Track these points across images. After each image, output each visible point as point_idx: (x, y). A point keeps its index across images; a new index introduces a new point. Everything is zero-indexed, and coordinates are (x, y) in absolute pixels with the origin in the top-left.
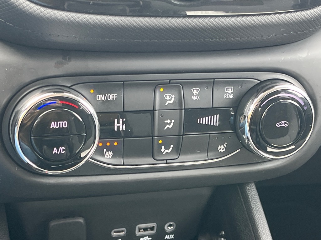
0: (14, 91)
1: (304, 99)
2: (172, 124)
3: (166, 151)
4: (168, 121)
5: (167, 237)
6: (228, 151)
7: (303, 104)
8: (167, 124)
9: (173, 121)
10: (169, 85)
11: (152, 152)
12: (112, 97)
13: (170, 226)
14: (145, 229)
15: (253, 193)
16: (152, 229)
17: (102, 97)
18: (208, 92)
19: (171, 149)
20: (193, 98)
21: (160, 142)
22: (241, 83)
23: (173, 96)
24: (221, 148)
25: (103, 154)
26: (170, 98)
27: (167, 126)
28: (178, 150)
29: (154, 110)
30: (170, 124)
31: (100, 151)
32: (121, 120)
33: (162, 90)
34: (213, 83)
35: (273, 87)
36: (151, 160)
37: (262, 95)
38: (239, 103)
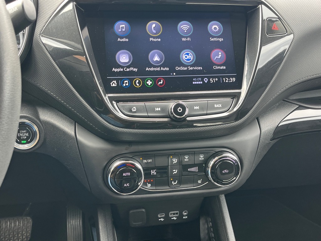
0: (109, 160)
1: (235, 160)
2: (176, 172)
3: (174, 183)
4: (175, 170)
5: (184, 217)
6: (202, 183)
7: (235, 162)
8: (174, 171)
9: (177, 170)
10: (174, 155)
11: (168, 184)
12: (150, 161)
13: (185, 212)
14: (174, 214)
15: (223, 199)
16: (177, 214)
17: (145, 161)
18: (192, 157)
19: (176, 182)
20: (185, 160)
21: (172, 179)
22: (207, 153)
23: (177, 160)
24: (199, 182)
25: (147, 185)
26: (175, 161)
27: (174, 173)
28: (180, 183)
29: (168, 166)
30: (175, 172)
31: (145, 184)
32: (154, 170)
33: (171, 157)
34: (194, 153)
35: (222, 154)
36: (168, 187)
37: (216, 158)
38: (206, 161)
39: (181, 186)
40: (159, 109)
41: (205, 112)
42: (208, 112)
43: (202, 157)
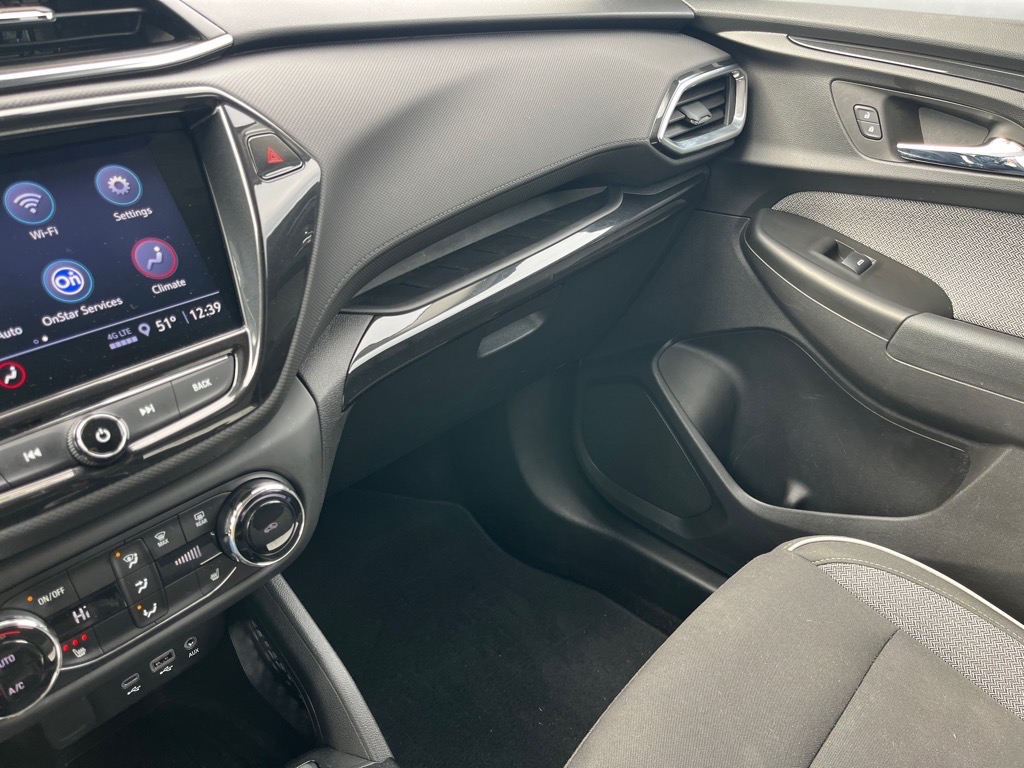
1: (283, 492)
2: (146, 584)
3: (151, 612)
4: (140, 583)
5: (190, 655)
6: (223, 576)
7: (284, 497)
8: (139, 586)
9: (146, 580)
10: (126, 548)
11: (135, 621)
12: (58, 592)
13: (190, 642)
14: (162, 661)
16: (170, 656)
17: (44, 599)
18: (176, 529)
19: (155, 608)
20: (160, 545)
21: (139, 607)
22: (211, 503)
23: (136, 555)
24: (214, 577)
25: (73, 656)
26: (132, 559)
27: (141, 589)
28: (164, 606)
29: (117, 580)
30: (143, 585)
31: (68, 655)
32: (81, 610)
33: (118, 555)
34: (178, 519)
35: (250, 493)
36: (136, 631)
37: (240, 507)
38: (217, 523)
39: (171, 611)
40: (38, 453)
41: (175, 413)
42: (183, 410)
43: (200, 519)
